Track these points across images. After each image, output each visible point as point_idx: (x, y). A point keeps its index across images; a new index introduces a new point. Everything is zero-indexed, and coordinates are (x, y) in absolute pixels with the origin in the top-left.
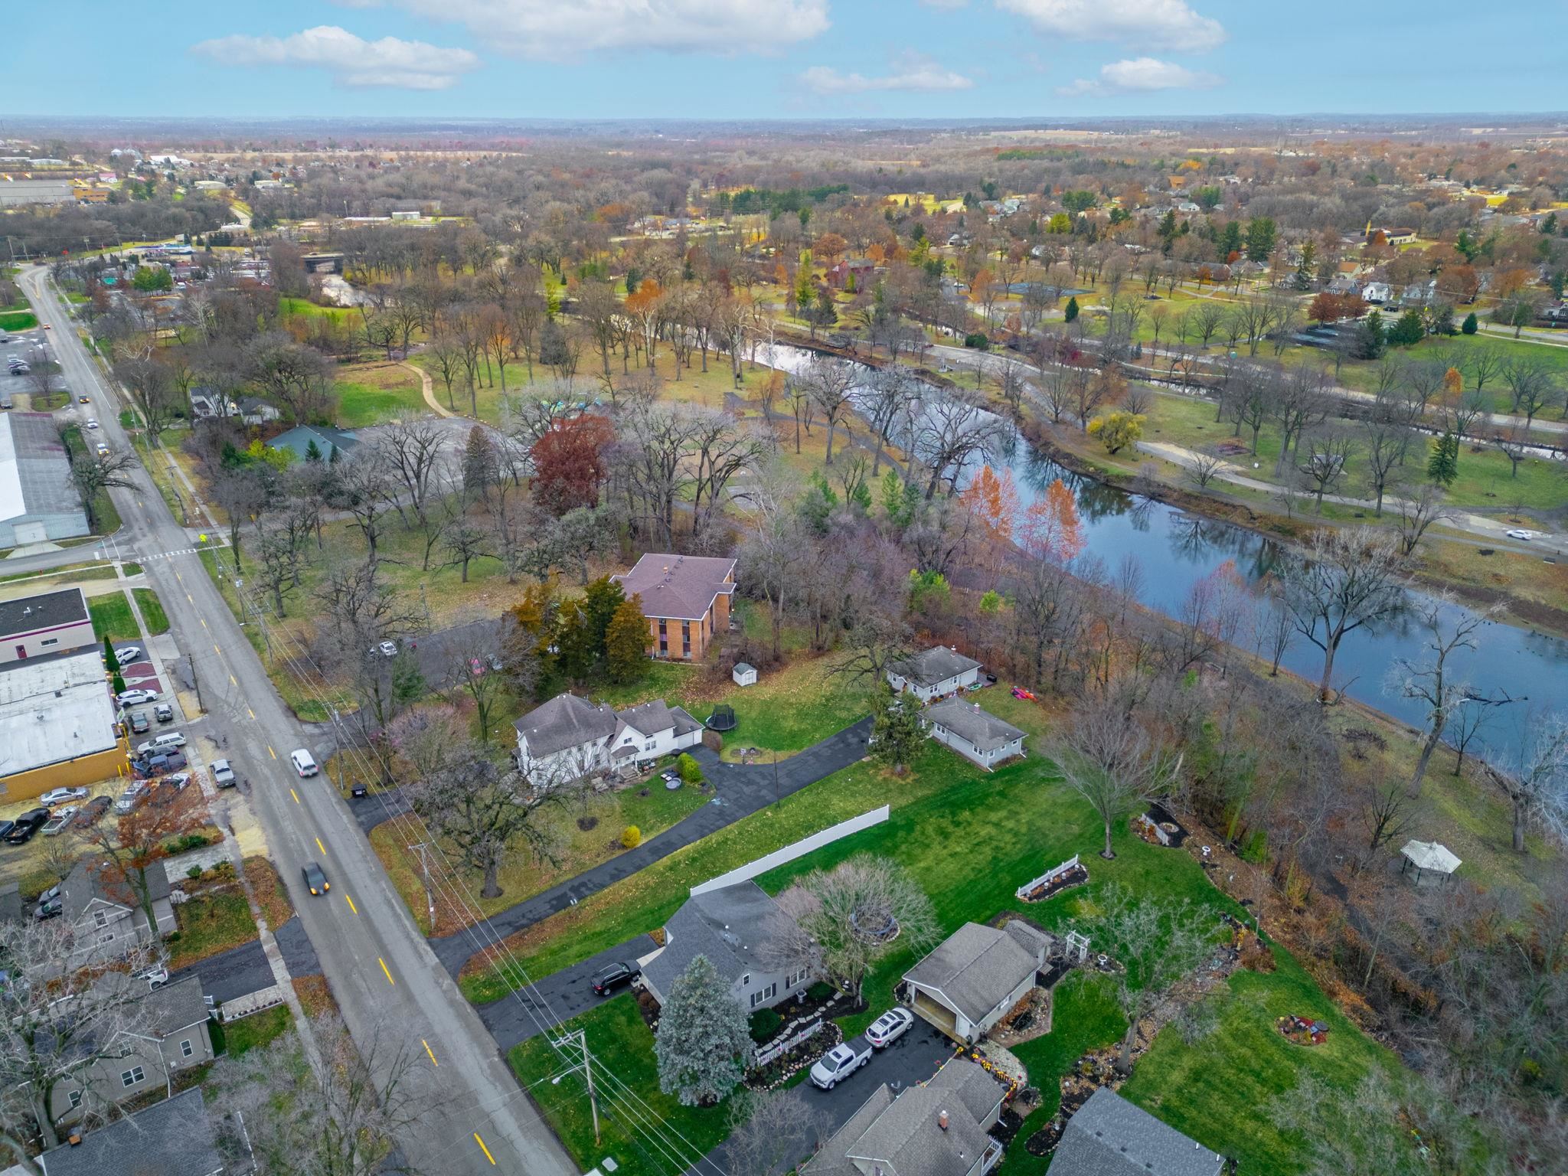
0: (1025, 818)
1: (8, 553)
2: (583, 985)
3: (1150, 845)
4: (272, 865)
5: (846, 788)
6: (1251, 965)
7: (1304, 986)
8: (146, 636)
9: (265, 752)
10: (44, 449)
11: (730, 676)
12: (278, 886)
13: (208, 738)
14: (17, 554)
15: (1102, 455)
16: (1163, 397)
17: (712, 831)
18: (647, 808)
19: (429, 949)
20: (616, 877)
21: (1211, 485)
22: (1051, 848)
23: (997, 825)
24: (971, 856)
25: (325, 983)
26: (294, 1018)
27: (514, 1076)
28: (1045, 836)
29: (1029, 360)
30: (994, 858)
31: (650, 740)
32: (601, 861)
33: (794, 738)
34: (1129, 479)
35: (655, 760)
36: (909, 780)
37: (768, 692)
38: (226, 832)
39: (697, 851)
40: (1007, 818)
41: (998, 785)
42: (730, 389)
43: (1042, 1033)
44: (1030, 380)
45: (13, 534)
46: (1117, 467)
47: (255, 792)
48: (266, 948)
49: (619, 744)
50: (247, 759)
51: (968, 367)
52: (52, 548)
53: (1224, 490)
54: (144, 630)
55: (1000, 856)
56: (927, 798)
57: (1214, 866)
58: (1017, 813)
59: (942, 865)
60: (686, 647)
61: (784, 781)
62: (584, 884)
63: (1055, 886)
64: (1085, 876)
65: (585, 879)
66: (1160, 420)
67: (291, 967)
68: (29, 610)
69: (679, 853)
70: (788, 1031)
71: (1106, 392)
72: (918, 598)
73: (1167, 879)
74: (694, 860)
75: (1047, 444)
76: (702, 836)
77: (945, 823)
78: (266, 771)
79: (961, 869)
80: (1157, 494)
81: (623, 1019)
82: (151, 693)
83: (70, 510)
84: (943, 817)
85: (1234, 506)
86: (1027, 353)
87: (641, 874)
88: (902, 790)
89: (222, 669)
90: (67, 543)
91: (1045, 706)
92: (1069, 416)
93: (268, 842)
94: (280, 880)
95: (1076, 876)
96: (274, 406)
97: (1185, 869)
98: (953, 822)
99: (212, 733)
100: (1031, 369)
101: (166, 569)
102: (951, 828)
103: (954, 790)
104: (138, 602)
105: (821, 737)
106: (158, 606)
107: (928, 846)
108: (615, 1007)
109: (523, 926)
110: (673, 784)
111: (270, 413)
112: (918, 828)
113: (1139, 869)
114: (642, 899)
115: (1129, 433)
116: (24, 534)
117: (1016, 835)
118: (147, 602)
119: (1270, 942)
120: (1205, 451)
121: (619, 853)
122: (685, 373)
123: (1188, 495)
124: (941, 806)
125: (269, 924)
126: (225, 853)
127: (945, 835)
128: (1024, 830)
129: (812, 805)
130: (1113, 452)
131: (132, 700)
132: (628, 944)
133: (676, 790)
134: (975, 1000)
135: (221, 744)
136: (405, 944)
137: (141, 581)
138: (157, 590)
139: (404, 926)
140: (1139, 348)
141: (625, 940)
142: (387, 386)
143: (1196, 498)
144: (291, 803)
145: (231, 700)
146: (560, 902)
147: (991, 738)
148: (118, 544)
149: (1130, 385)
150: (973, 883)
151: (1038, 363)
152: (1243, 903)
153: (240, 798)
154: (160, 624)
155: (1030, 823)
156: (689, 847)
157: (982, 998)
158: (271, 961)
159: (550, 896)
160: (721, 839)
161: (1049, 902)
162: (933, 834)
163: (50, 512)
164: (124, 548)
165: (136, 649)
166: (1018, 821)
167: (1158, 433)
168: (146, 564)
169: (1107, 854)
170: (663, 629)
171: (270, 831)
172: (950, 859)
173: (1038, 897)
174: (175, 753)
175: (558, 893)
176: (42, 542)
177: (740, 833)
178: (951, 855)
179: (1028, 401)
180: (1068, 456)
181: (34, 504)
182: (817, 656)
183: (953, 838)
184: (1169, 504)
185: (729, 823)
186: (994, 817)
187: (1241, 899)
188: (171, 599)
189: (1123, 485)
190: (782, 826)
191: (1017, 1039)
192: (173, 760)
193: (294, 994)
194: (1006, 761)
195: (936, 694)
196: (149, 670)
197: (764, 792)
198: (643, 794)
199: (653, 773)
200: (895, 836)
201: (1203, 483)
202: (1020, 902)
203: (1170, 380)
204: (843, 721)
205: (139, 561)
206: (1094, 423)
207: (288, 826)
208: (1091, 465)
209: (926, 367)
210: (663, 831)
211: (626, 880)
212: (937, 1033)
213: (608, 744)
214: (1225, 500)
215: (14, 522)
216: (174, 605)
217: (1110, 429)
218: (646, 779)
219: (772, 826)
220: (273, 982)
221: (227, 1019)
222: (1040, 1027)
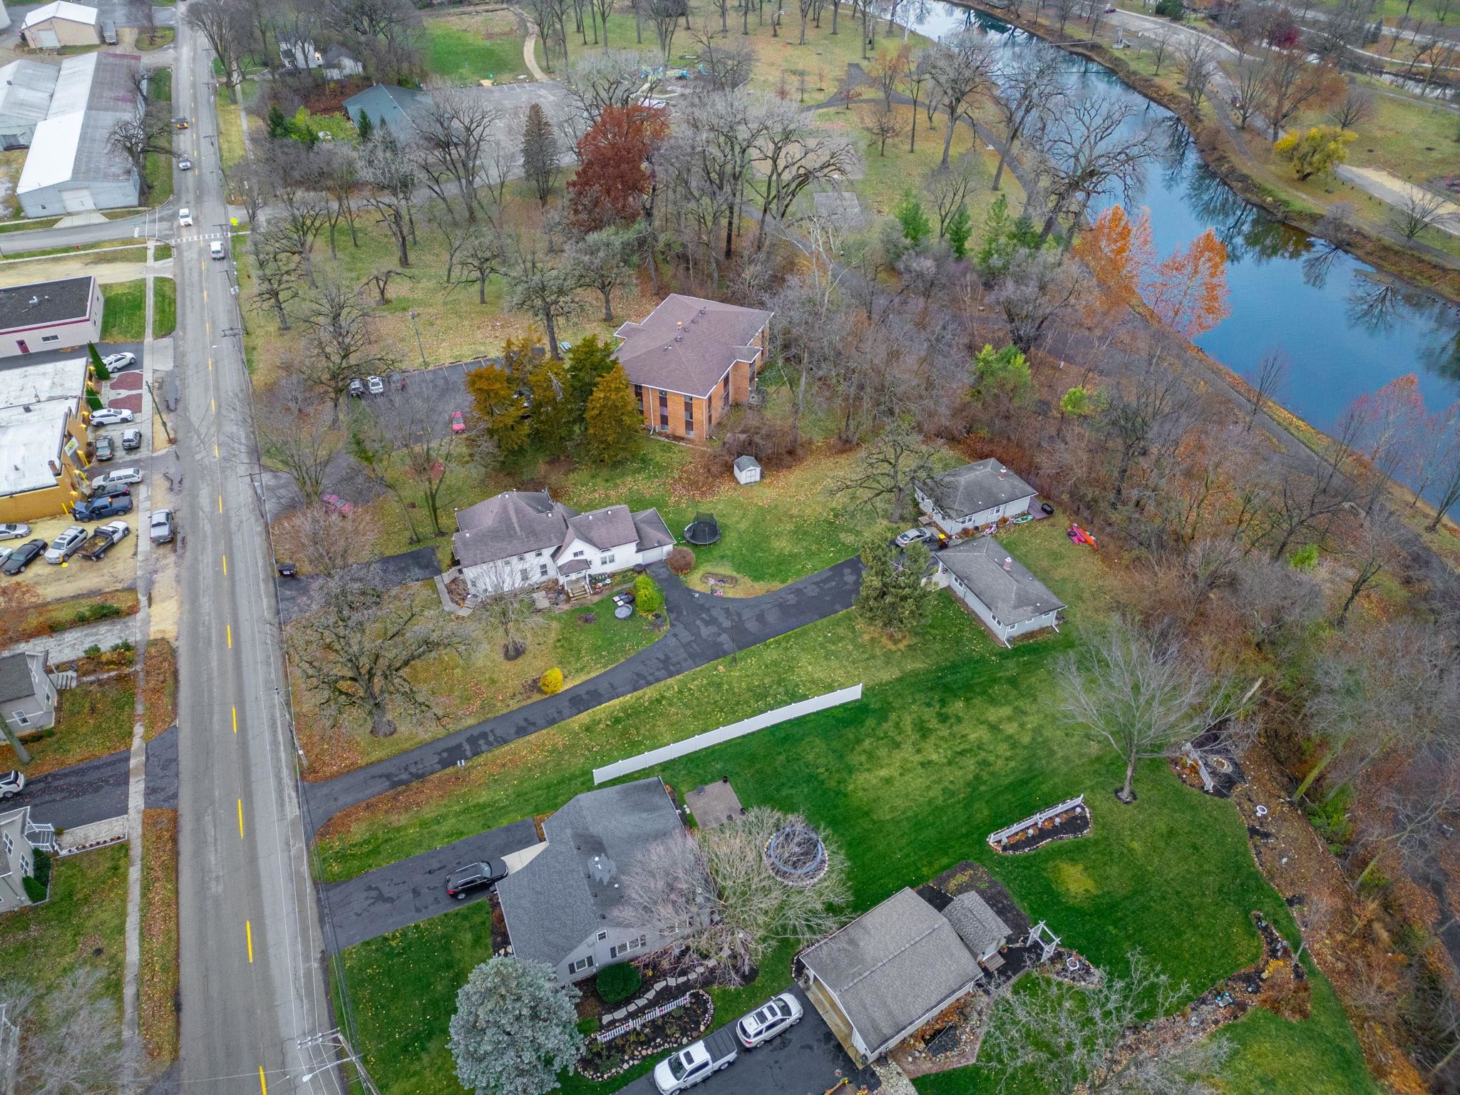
0: (1032, 721)
1: (56, 221)
2: (436, 880)
3: (1187, 788)
4: (174, 652)
5: (822, 646)
6: (1275, 1006)
7: (1343, 1050)
8: (149, 339)
9: (214, 502)
10: (117, 99)
11: (730, 469)
12: (170, 681)
13: (166, 476)
14: (65, 223)
15: (1290, 182)
16: (1393, 101)
17: (649, 684)
18: (585, 640)
19: (294, 794)
20: (522, 732)
21: (1422, 237)
22: (1054, 772)
23: (994, 728)
24: (947, 770)
25: (175, 821)
26: (130, 863)
27: (327, 993)
28: (1052, 753)
29: (1228, 38)
30: (977, 777)
31: (607, 554)
32: (514, 705)
33: (781, 565)
34: (1315, 218)
35: (612, 575)
36: (901, 646)
37: (769, 494)
38: (143, 600)
39: (624, 709)
40: (1010, 719)
41: (1011, 668)
42: (857, 58)
43: (964, 1063)
44: (1222, 66)
45: (62, 201)
46: (1303, 200)
47: (188, 554)
48: (133, 762)
49: (566, 557)
50: (194, 508)
51: (1147, 42)
52: (99, 219)
53: (1437, 245)
54: (149, 331)
55: (985, 776)
56: (916, 673)
57: (1267, 835)
58: (1024, 713)
59: (907, 777)
60: (689, 425)
61: (752, 626)
62: (484, 735)
63: (1043, 834)
64: (1085, 823)
65: (487, 729)
66: (1379, 134)
67: (150, 792)
68: (35, 300)
69: (602, 710)
70: (651, 995)
71: (1316, 93)
72: (989, 380)
73: (1195, 847)
74: (617, 721)
75: (1222, 159)
76: (635, 690)
77: (929, 714)
78: (208, 528)
79: (929, 788)
80: (1346, 241)
81: (468, 937)
82: (126, 413)
83: (116, 177)
84: (928, 705)
85: (1444, 270)
86: (1230, 28)
87: (552, 730)
88: (888, 657)
89: (207, 390)
90: (113, 214)
91: (1106, 558)
92: (1259, 122)
93: (179, 622)
94: (175, 674)
95: (1074, 823)
96: (356, 59)
97: (1225, 835)
98: (939, 715)
99: (172, 471)
100: (1229, 50)
101: (195, 256)
102: (934, 724)
103: (954, 668)
104: (156, 294)
105: (814, 567)
106: (173, 302)
107: (897, 745)
108: (465, 917)
109: (401, 783)
110: (623, 612)
111: (350, 66)
112: (893, 716)
113: (1162, 827)
114: (542, 766)
115: (1329, 157)
116: (73, 201)
117: (1014, 746)
118: (163, 296)
119: (1313, 972)
120: (1428, 184)
121: (537, 697)
122: (811, 34)
123: (1386, 248)
124: (932, 689)
125: (146, 732)
126: (132, 632)
127: (923, 731)
128: (1026, 740)
129: (775, 663)
130: (1305, 177)
131: (105, 420)
132: (507, 829)
133: (626, 619)
134: (879, 1015)
135: (176, 486)
136: (272, 783)
137: (166, 268)
138: (178, 281)
139: (278, 760)
140: (1378, 28)
141: (504, 822)
142: (490, 36)
143: (1396, 253)
144: (218, 573)
145: (203, 431)
146: (450, 756)
147: (1016, 607)
148: (161, 219)
149: (1352, 81)
150: (938, 811)
151: (1240, 44)
152: (1290, 902)
153: (172, 559)
154: (166, 327)
155: (1037, 731)
156: (616, 702)
157: (890, 1013)
158: (132, 780)
159: (443, 745)
160: (656, 695)
161: (1027, 858)
162: (909, 729)
163: (95, 179)
164: (165, 225)
165: (129, 355)
166: (1022, 725)
167: (1371, 154)
168: (178, 247)
169: (1125, 795)
170: (663, 402)
171: (187, 607)
172: (920, 770)
173: (1014, 847)
174: (125, 494)
175: (453, 743)
176: (90, 211)
177: (680, 692)
178: (922, 764)
179: (1212, 96)
180: (1244, 178)
181: (83, 168)
182: (842, 451)
183: (932, 739)
184: (1358, 258)
185: (671, 675)
186: (993, 714)
187: (1289, 894)
188: (188, 293)
189: (1305, 226)
190: (731, 689)
191: (927, 1066)
192: (120, 502)
193: (140, 830)
194: (1031, 635)
195: (969, 525)
196: (136, 383)
197: (724, 638)
198: (586, 621)
199: (606, 593)
200: (862, 722)
201: (1411, 235)
202: (991, 850)
203: (1410, 75)
204: (846, 547)
205: (173, 242)
206: (1287, 137)
207: (206, 604)
208: (1270, 193)
209: (1098, 40)
210: (593, 675)
211: (532, 737)
212: (829, 1035)
213: (554, 556)
214: (1435, 260)
215: (60, 188)
216: (188, 302)
217: (1305, 148)
218: (597, 598)
219: (719, 685)
220: (124, 810)
221: (64, 853)
222: (962, 1054)
